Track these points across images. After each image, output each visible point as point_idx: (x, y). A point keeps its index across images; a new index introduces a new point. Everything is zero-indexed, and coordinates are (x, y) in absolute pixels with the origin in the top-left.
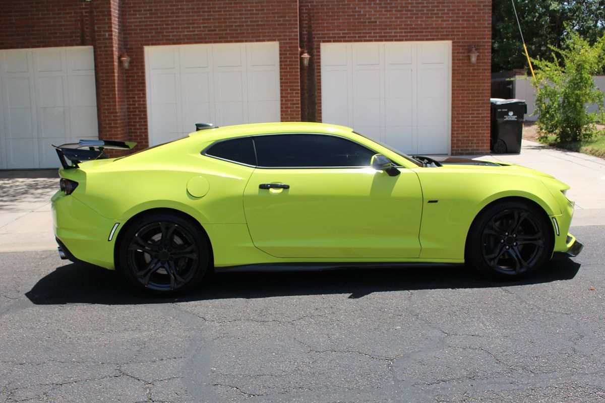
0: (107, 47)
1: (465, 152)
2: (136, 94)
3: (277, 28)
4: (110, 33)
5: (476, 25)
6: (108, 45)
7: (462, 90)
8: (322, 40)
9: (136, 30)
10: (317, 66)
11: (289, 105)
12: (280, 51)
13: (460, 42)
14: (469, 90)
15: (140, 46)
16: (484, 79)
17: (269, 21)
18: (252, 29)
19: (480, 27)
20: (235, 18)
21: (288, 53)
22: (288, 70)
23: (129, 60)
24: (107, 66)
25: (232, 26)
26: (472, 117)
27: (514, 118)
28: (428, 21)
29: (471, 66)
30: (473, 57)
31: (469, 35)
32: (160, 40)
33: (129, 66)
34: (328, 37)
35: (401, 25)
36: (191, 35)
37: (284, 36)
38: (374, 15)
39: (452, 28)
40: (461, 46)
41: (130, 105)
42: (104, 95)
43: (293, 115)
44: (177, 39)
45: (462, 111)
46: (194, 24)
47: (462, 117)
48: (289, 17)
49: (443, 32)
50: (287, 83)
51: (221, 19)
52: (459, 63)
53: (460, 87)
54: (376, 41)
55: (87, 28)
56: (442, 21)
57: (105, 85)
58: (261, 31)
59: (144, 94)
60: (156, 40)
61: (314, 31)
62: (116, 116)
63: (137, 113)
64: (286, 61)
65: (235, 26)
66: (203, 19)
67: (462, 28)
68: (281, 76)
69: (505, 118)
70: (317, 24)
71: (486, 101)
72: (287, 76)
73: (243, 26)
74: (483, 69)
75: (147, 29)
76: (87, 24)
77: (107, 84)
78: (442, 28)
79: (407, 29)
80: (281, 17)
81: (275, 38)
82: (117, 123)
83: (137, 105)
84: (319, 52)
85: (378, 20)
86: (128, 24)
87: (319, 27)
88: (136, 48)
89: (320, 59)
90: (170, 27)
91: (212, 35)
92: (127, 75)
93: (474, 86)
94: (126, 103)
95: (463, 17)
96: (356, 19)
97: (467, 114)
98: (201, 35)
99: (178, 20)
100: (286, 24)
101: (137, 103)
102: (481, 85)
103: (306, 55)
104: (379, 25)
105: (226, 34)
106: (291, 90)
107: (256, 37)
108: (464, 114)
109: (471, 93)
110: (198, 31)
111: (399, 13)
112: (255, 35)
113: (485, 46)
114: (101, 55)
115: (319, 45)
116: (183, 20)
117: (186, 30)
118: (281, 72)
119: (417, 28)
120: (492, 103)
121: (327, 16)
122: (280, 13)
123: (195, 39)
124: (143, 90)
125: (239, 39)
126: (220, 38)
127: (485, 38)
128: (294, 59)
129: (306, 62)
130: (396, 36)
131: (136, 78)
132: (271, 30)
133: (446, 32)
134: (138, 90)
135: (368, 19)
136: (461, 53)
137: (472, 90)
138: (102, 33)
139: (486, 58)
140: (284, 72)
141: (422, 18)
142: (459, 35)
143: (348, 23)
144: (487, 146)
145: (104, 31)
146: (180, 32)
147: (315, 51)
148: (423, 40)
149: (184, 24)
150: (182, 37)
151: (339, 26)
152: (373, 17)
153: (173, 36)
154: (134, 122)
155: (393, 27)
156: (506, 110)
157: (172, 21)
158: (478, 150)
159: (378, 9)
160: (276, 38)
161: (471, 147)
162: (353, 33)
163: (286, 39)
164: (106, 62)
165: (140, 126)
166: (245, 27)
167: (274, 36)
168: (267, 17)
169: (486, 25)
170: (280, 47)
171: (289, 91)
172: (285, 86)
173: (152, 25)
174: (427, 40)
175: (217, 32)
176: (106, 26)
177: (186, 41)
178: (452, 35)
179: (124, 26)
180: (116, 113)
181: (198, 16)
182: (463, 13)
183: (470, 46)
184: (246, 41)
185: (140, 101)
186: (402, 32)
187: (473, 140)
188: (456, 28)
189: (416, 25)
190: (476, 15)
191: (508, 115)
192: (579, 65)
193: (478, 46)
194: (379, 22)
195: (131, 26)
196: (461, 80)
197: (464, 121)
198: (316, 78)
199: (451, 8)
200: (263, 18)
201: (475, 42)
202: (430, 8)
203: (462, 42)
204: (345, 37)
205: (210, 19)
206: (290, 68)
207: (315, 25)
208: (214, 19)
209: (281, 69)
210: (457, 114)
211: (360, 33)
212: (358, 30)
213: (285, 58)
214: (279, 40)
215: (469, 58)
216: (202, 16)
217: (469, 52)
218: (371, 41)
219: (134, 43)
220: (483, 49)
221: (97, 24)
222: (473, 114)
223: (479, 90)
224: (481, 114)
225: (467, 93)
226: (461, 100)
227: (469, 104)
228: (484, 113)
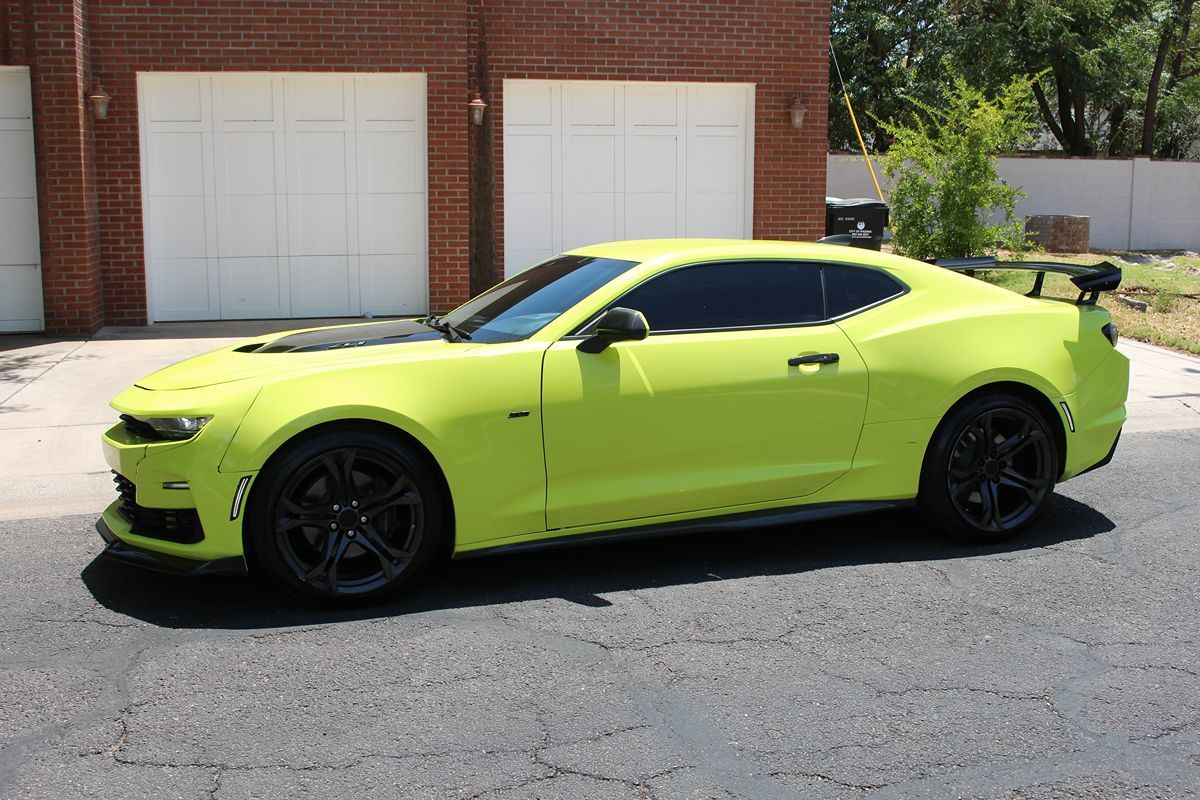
0: (63, 70)
2: (119, 174)
3: (424, 46)
4: (69, 40)
5: (801, 55)
6: (64, 65)
7: (775, 179)
8: (506, 72)
9: (121, 35)
10: (496, 124)
11: (447, 204)
12: (430, 91)
13: (770, 87)
14: (788, 179)
15: (128, 71)
16: (815, 160)
17: (407, 30)
18: (371, 45)
19: (808, 60)
20: (336, 21)
21: (446, 96)
22: (446, 132)
23: (107, 101)
24: (62, 111)
25: (330, 37)
27: (866, 234)
28: (712, 43)
29: (791, 134)
30: (797, 116)
31: (788, 73)
32: (175, 60)
33: (109, 113)
34: (518, 68)
35: (662, 49)
36: (242, 52)
37: (439, 61)
38: (610, 26)
39: (757, 58)
40: (773, 94)
41: (105, 196)
42: (54, 174)
43: (454, 223)
44: (211, 60)
46: (249, 28)
47: (773, 231)
48: (448, 23)
49: (741, 65)
50: (443, 157)
51: (307, 21)
52: (770, 127)
53: (772, 173)
54: (612, 78)
55: (15, 26)
56: (738, 44)
57: (56, 153)
58: (390, 49)
59: (137, 174)
60: (164, 60)
61: (490, 53)
62: (83, 221)
63: (122, 214)
64: (442, 114)
65: (338, 37)
66: (268, 20)
67: (776, 59)
68: (430, 143)
70: (496, 39)
71: (818, 201)
72: (443, 143)
73: (353, 37)
74: (812, 140)
75: (145, 36)
76: (14, 18)
77: (61, 150)
78: (738, 58)
79: (672, 56)
80: (434, 23)
81: (419, 66)
82: (83, 237)
83: (120, 199)
84: (501, 97)
85: (617, 38)
86: (101, 23)
87: (502, 46)
88: (120, 75)
89: (501, 111)
90: (195, 32)
91: (287, 52)
92: (98, 132)
93: (797, 173)
94: (96, 193)
95: (778, 38)
96: (576, 33)
97: (783, 225)
98: (264, 52)
99: (215, 19)
100: (442, 38)
101: (120, 194)
102: (809, 170)
103: (478, 103)
104: (618, 48)
105: (317, 53)
106: (450, 172)
107: (379, 61)
108: (778, 225)
109: (790, 186)
110: (257, 44)
111: (657, 25)
112: (377, 57)
113: (817, 95)
114: (49, 87)
115: (501, 83)
116: (222, 20)
117: (231, 41)
118: (429, 136)
119: (692, 57)
120: (828, 205)
121: (517, 25)
122: (430, 15)
123: (251, 60)
124: (135, 167)
125: (346, 64)
126: (304, 60)
127: (817, 81)
128: (457, 110)
129: (478, 117)
130: (653, 71)
131: (118, 139)
132: (412, 49)
133: (747, 65)
134: (123, 166)
135: (597, 33)
136: (774, 107)
137: (793, 179)
138: (51, 39)
139: (819, 119)
140: (438, 136)
141: (702, 36)
142: (770, 73)
143: (557, 39)
145: (55, 36)
146: (218, 44)
147: (493, 94)
148: (702, 80)
149: (227, 28)
150: (222, 56)
151: (542, 47)
152: (607, 31)
153: (202, 52)
154: (114, 234)
155: (646, 52)
156: (853, 219)
157: (200, 20)
159: (618, 15)
160: (423, 66)
162: (568, 62)
163: (442, 69)
164: (59, 102)
165: (126, 242)
166: (357, 41)
167: (418, 61)
168: (404, 22)
169: (820, 56)
170: (429, 84)
171: (447, 175)
172: (439, 165)
173: (157, 27)
174: (711, 80)
175: (299, 48)
176: (62, 24)
177: (231, 64)
178: (756, 73)
179: (92, 27)
180: (82, 213)
181: (256, 12)
182: (777, 31)
183: (790, 94)
184: (360, 70)
185: (128, 189)
186: (663, 63)
188: (764, 59)
189: (689, 50)
190: (801, 36)
191: (856, 229)
192: (975, 137)
193: (804, 95)
194: (620, 41)
195: (110, 27)
196: (771, 159)
198: (494, 149)
199: (756, 20)
200: (397, 22)
201: (799, 87)
202: (717, 18)
203: (776, 87)
204: (553, 69)
205: (284, 20)
206: (449, 128)
207: (493, 42)
208: (291, 21)
209: (429, 128)
210: (765, 225)
211: (583, 62)
212: (579, 55)
213: (438, 107)
214: (427, 70)
215: (788, 117)
216: (265, 12)
217: (789, 107)
218: (603, 78)
219: (114, 63)
220: (813, 102)
221: (39, 18)
222: (795, 225)
223: (806, 179)
224: (806, 225)
225: (784, 186)
226: (771, 199)
227: (787, 206)
228: (814, 225)
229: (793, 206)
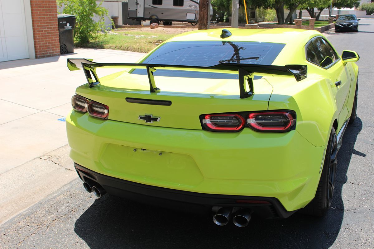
1: (45, 55)
7: (39, 7)
14: (43, 7)
26: (47, 28)
27: (70, 28)
45: (41, 23)
47: (41, 28)
53: (38, 4)
69: (65, 28)
71: (55, 16)
93: (46, 5)
97: (44, 26)
102: (51, 3)
108: (42, 26)
109: (45, 10)
120: (58, 17)
137: (46, 7)
144: (58, 49)
156: (65, 22)
158: (53, 53)
161: (49, 51)
187: (49, 46)
191: (67, 26)
197: (42, 31)
210: (38, 26)
222: (48, 26)
223: (50, 7)
224: (52, 25)
225: (43, 10)
226: (40, 15)
227: (44, 18)
228: (54, 25)
229: (47, 18)
